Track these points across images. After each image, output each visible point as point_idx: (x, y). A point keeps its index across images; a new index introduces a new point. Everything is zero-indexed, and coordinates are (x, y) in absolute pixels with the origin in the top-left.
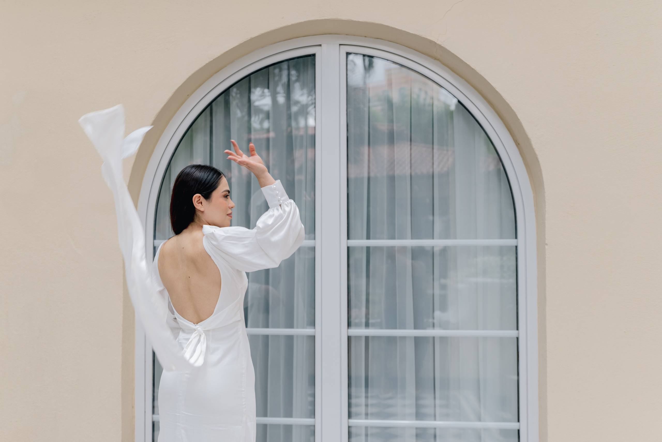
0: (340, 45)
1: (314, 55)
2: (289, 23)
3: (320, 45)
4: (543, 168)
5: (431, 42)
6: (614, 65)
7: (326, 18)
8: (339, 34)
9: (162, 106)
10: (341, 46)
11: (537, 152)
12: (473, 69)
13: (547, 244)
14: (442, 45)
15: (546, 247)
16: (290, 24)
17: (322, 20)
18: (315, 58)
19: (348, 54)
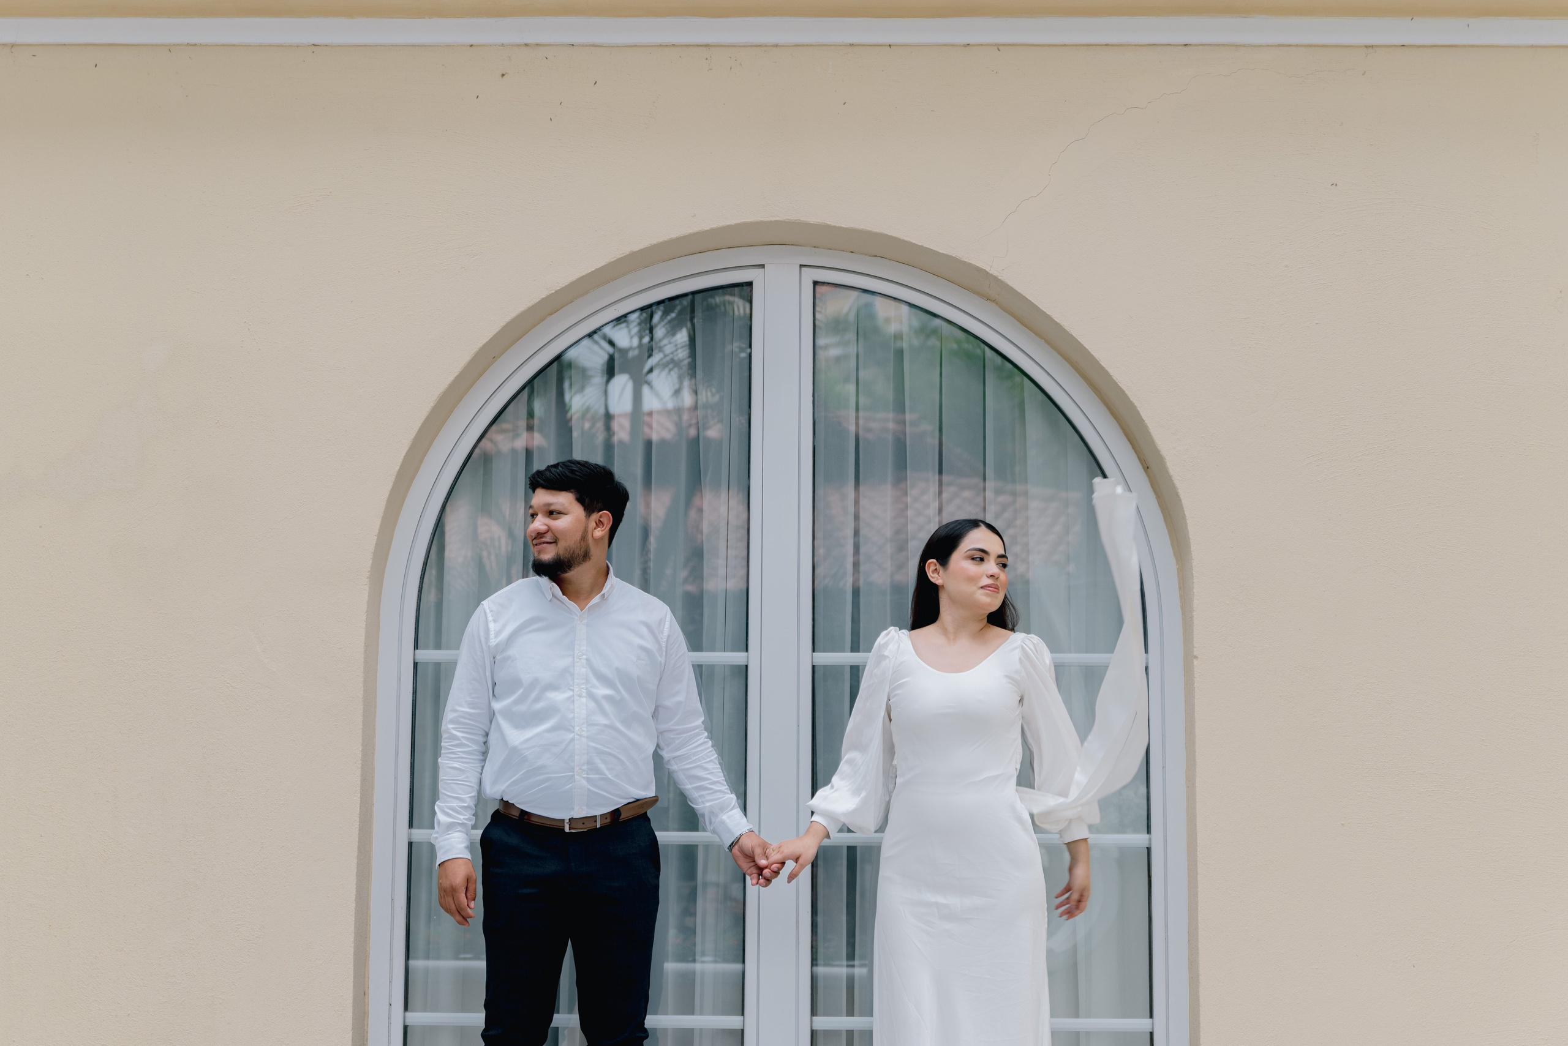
0: (801, 266)
1: (750, 284)
2: (707, 226)
3: (763, 266)
4: (1187, 513)
5: (979, 270)
6: (1317, 324)
7: (778, 219)
8: (800, 246)
9: (451, 378)
10: (803, 269)
11: (1177, 483)
12: (1057, 323)
13: (1196, 657)
14: (999, 278)
15: (1195, 662)
16: (707, 228)
17: (771, 222)
18: (751, 291)
19: (815, 283)
